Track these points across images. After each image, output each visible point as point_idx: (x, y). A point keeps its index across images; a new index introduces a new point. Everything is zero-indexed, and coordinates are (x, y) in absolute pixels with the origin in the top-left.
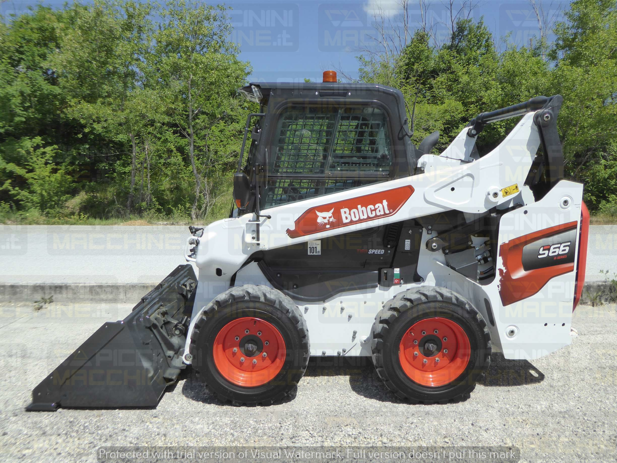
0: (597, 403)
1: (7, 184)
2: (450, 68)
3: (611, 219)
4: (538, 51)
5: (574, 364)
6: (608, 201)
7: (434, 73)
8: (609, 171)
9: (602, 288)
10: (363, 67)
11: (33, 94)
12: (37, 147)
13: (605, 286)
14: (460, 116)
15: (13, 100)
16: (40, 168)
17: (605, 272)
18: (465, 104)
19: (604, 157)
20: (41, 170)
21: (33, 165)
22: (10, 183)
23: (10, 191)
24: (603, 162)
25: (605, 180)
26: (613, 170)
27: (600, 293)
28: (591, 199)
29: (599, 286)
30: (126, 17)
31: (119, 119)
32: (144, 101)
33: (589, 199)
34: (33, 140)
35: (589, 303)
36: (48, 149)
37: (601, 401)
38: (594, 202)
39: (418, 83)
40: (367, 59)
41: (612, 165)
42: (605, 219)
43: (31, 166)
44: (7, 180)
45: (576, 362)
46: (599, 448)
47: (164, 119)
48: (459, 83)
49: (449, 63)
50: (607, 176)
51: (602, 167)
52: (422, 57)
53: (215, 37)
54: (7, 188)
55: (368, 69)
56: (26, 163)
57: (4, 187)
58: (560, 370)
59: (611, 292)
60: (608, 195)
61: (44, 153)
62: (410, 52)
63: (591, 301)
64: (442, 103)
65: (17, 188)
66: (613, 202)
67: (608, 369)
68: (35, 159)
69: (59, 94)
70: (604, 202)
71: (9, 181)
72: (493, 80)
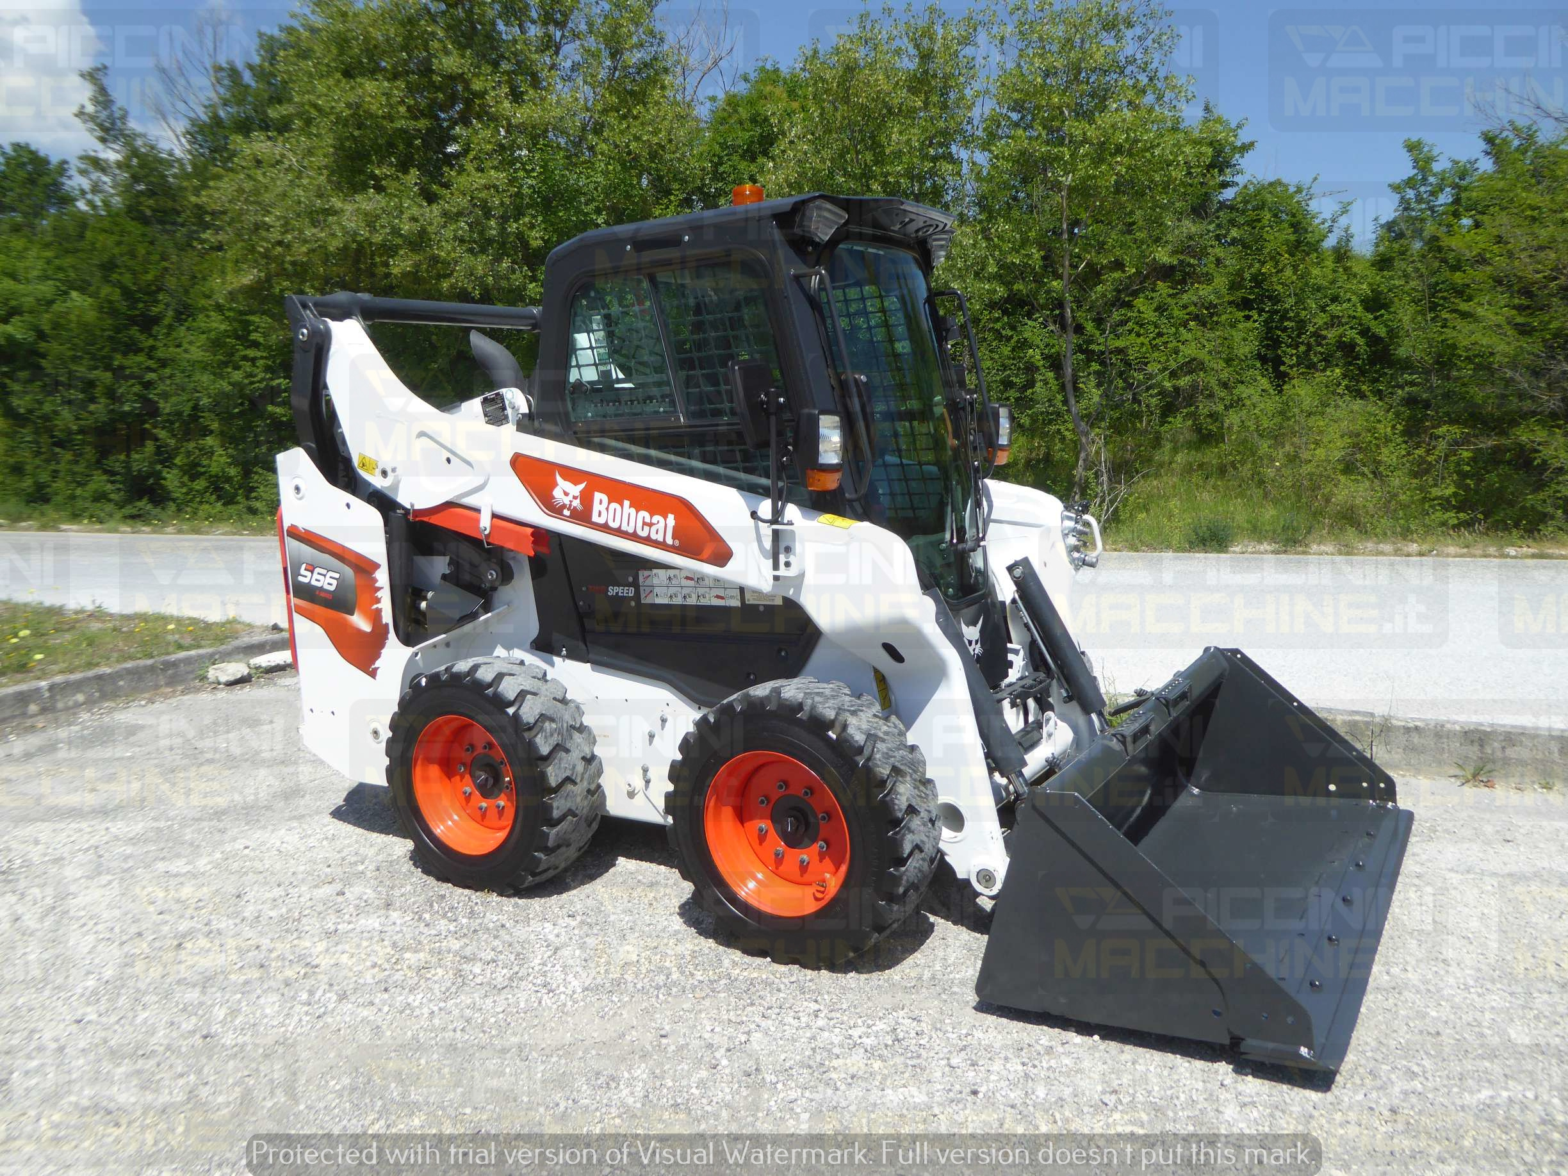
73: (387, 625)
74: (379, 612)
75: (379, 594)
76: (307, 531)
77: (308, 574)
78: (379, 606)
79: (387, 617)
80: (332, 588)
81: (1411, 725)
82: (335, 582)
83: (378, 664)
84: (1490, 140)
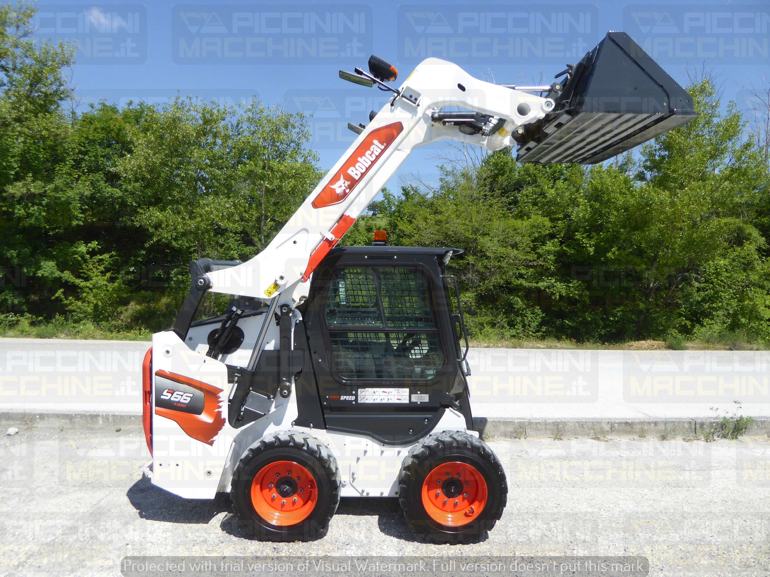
0: (726, 532)
1: (59, 293)
2: (535, 181)
3: (707, 345)
4: (625, 167)
5: (700, 498)
6: (702, 325)
7: (518, 186)
8: (702, 294)
9: (714, 424)
10: (444, 177)
11: (92, 197)
12: (93, 253)
13: (717, 424)
14: (547, 232)
15: (74, 203)
16: (96, 276)
17: (715, 409)
18: (552, 220)
19: (696, 280)
20: (97, 278)
21: (89, 273)
22: (62, 292)
23: (61, 300)
24: (696, 284)
25: (699, 302)
26: (706, 293)
27: (712, 430)
28: (686, 324)
29: (711, 423)
30: (201, 122)
31: (189, 228)
32: (217, 210)
33: (683, 323)
34: (89, 245)
35: (703, 439)
36: (106, 256)
37: (729, 530)
38: (689, 327)
39: (504, 196)
40: (449, 169)
41: (705, 288)
42: (701, 346)
43: (86, 274)
44: (59, 289)
45: (702, 496)
46: (734, 568)
47: (237, 228)
48: (545, 197)
49: (535, 176)
50: (700, 299)
51: (695, 290)
52: (507, 169)
53: (292, 145)
54: (59, 297)
55: (450, 179)
56: (81, 271)
57: (57, 295)
58: (689, 503)
59: (722, 429)
60: (703, 319)
61: (101, 260)
62: (494, 163)
63: (704, 437)
64: (529, 217)
65: (70, 298)
66: (708, 326)
67: (730, 502)
68: (91, 266)
69: (120, 197)
70: (698, 326)
71: (62, 290)
72: (582, 197)
73: (224, 419)
74: (219, 413)
75: (220, 404)
76: (171, 373)
77: (170, 395)
78: (220, 410)
79: (225, 414)
80: (187, 402)
81: (537, 421)
82: (189, 399)
83: (215, 438)
84: (404, 190)
